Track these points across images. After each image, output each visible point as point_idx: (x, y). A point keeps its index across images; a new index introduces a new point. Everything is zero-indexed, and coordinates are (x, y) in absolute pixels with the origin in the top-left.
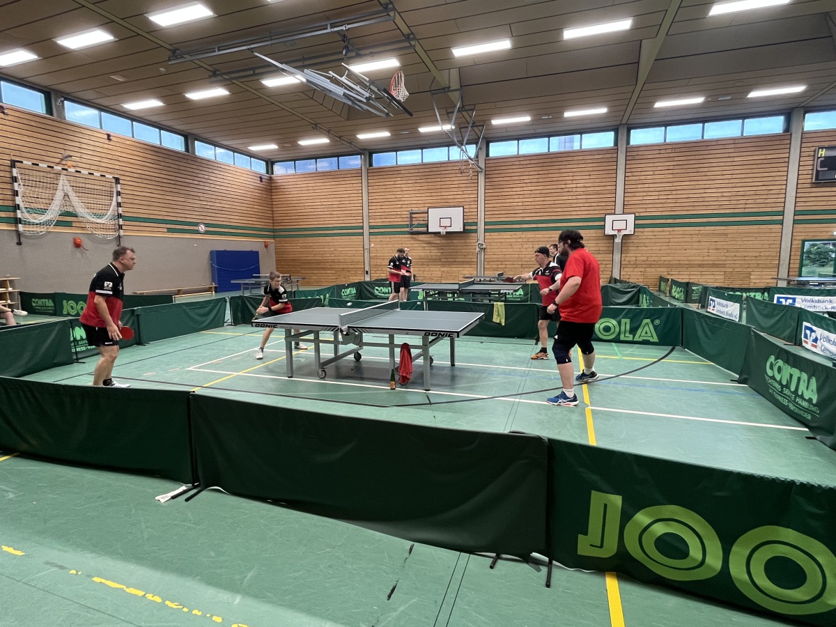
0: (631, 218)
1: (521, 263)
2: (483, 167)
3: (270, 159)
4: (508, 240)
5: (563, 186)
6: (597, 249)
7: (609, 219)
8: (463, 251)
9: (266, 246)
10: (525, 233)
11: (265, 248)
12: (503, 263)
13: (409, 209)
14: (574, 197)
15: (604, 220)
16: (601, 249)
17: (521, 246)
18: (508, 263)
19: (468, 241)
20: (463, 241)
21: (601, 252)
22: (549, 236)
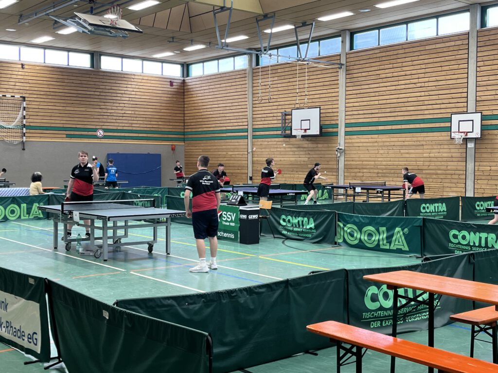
0: (477, 117)
1: (376, 171)
2: (344, 63)
3: (185, 62)
4: (365, 144)
5: (416, 81)
6: (450, 155)
7: (455, 118)
8: (327, 156)
9: (173, 149)
10: (381, 136)
11: (172, 152)
12: (361, 170)
13: (283, 111)
14: (426, 93)
15: (450, 120)
16: (454, 155)
17: (377, 152)
18: (365, 170)
19: (330, 145)
20: (326, 145)
21: (454, 159)
22: (403, 139)
